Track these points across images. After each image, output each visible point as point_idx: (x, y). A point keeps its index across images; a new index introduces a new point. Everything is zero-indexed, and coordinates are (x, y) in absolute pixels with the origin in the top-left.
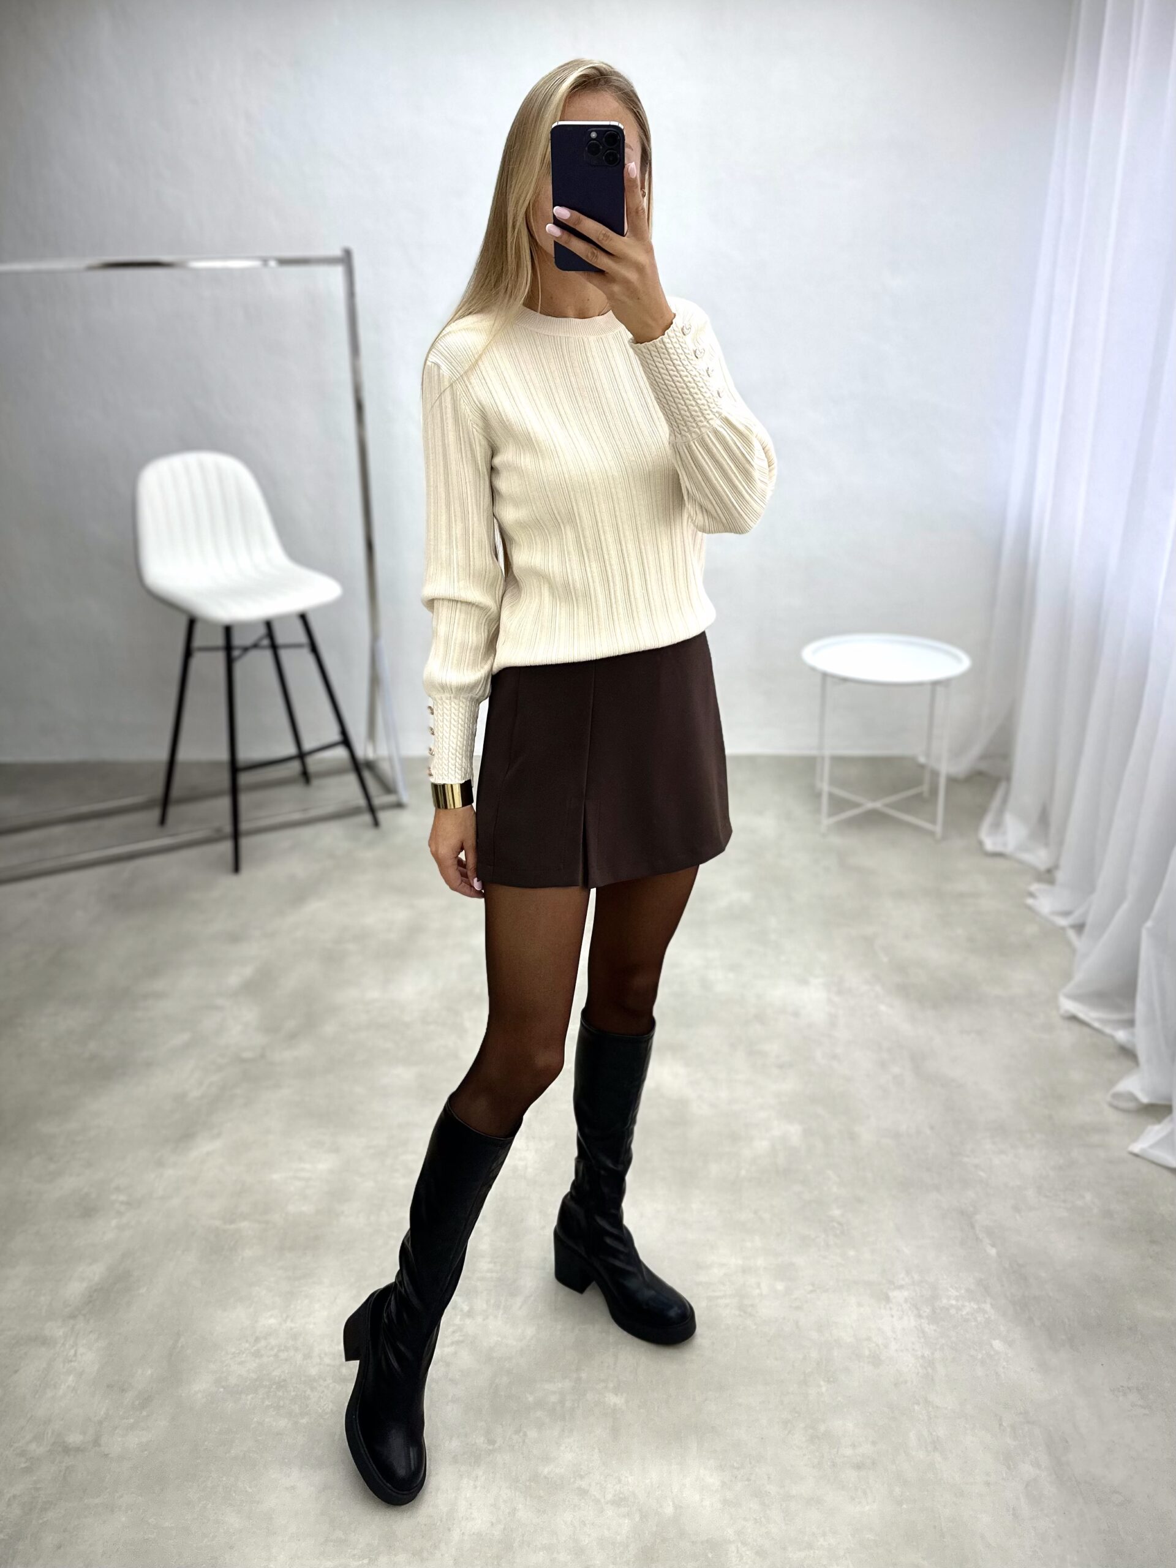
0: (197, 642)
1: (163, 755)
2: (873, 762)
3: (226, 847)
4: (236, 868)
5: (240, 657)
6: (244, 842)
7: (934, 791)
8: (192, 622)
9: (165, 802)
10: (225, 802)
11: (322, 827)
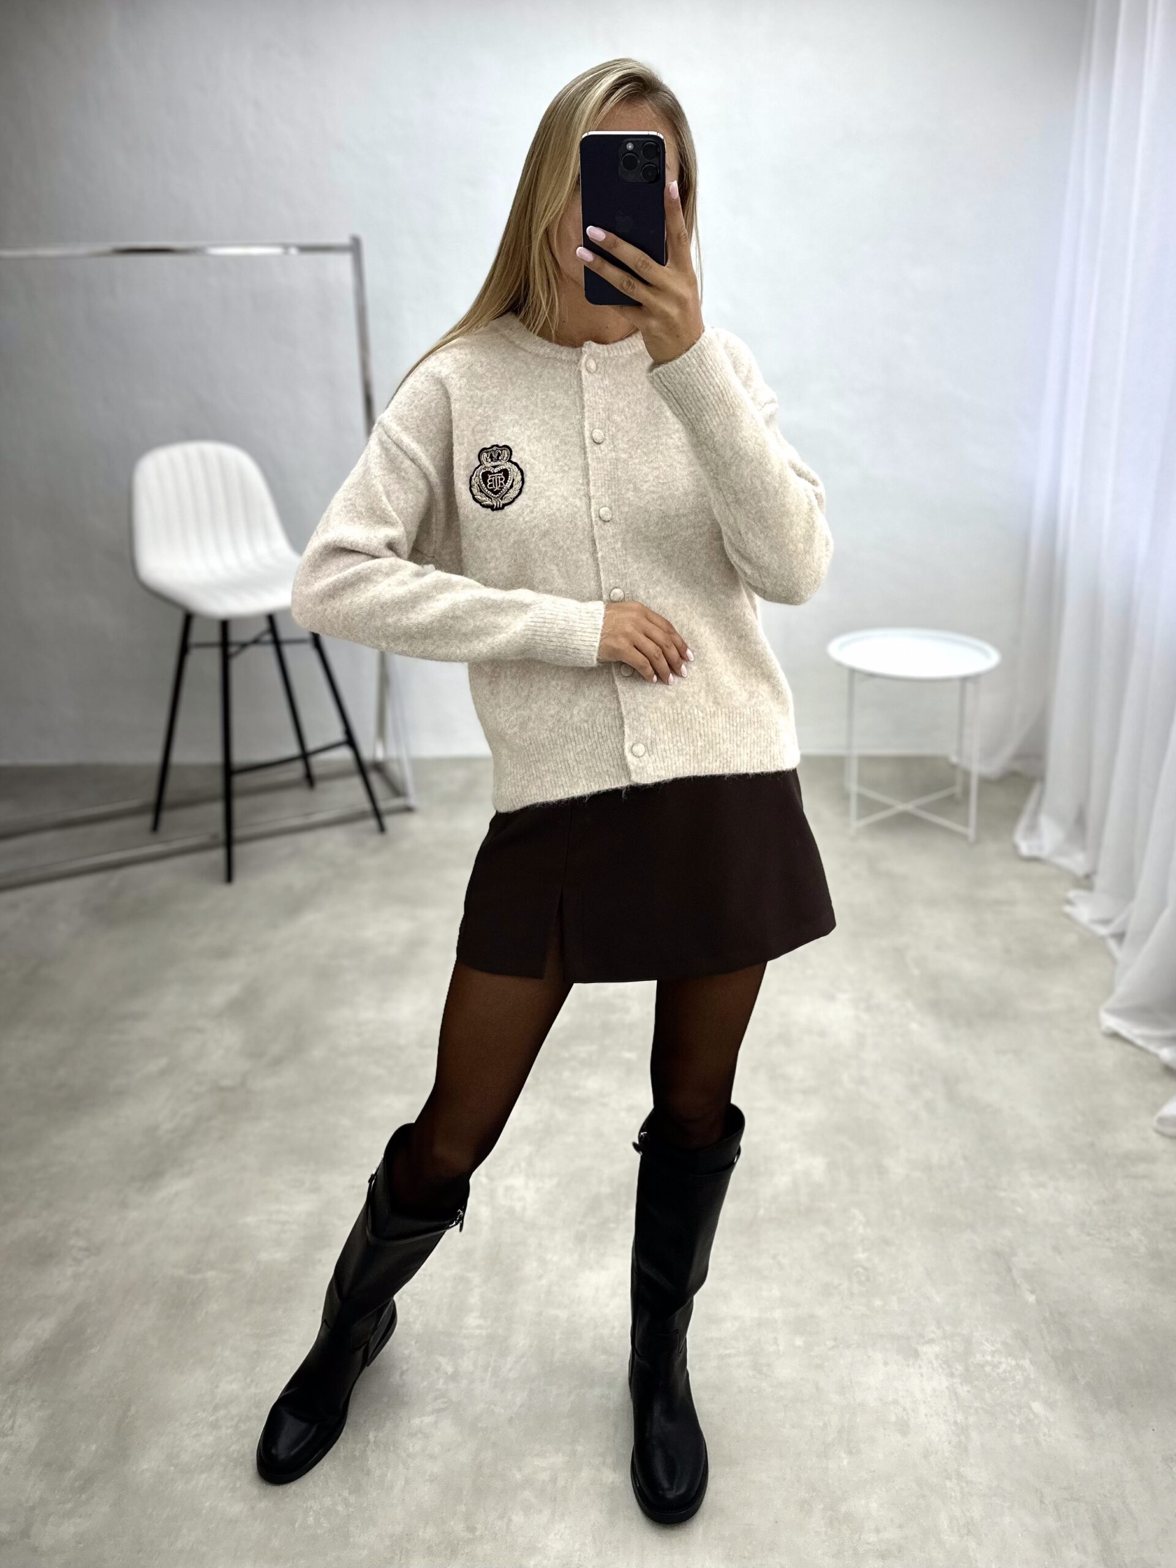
0: (195, 637)
1: (155, 757)
2: (905, 762)
3: (218, 855)
4: (229, 877)
5: (237, 653)
6: (238, 850)
7: (966, 792)
8: (189, 618)
9: (158, 807)
10: (218, 808)
11: (323, 834)
